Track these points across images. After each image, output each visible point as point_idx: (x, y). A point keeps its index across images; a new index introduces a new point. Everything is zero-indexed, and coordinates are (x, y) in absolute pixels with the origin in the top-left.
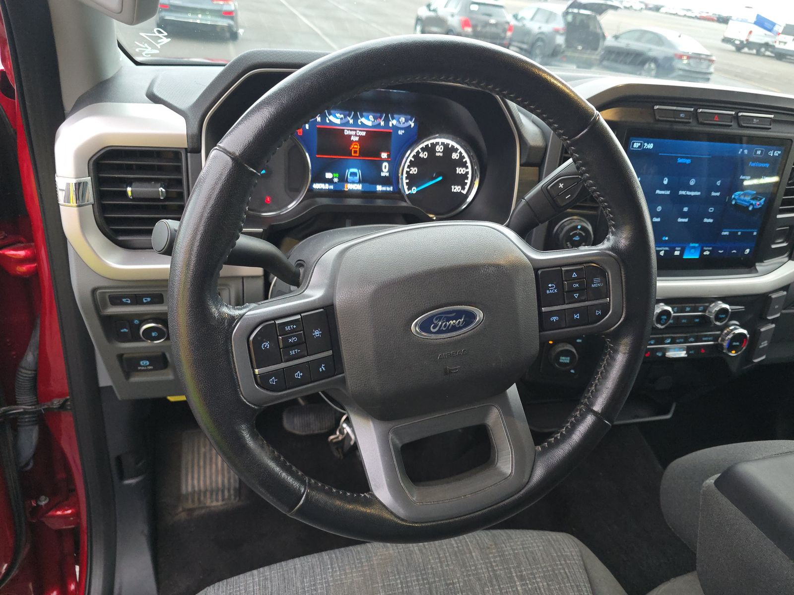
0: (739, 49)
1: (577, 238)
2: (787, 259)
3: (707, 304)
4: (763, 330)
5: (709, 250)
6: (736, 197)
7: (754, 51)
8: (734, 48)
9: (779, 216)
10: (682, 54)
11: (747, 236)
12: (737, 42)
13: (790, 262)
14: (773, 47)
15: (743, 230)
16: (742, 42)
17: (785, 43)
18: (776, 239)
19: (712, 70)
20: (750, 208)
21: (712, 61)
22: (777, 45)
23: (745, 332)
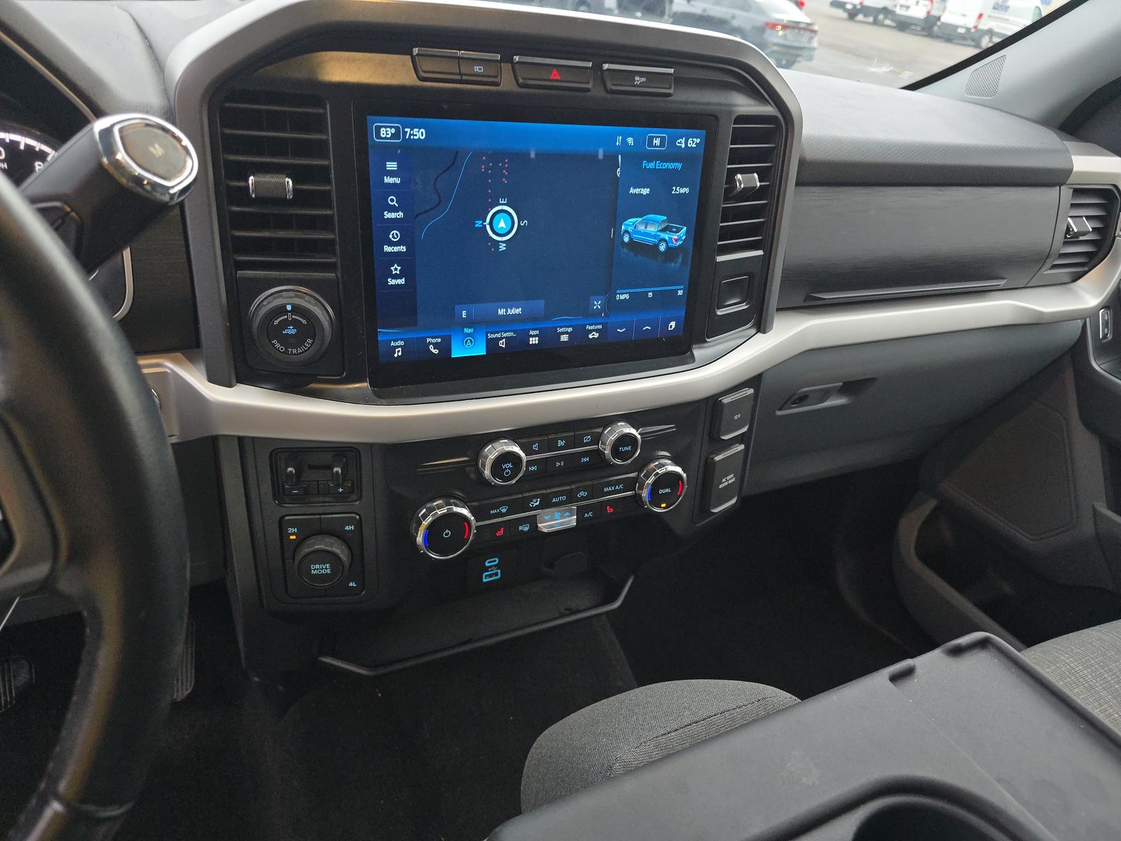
0: (852, 15)
1: (291, 331)
2: (753, 331)
3: (599, 430)
4: (718, 458)
5: (596, 331)
6: (630, 229)
7: (871, 19)
8: (845, 15)
9: (720, 259)
10: (775, 22)
11: (665, 300)
12: (849, 7)
13: (759, 335)
14: (892, 12)
15: (655, 289)
16: (855, 6)
17: (908, 7)
18: (726, 300)
19: (815, 44)
20: (662, 248)
21: (814, 32)
22: (899, 11)
23: (678, 469)
